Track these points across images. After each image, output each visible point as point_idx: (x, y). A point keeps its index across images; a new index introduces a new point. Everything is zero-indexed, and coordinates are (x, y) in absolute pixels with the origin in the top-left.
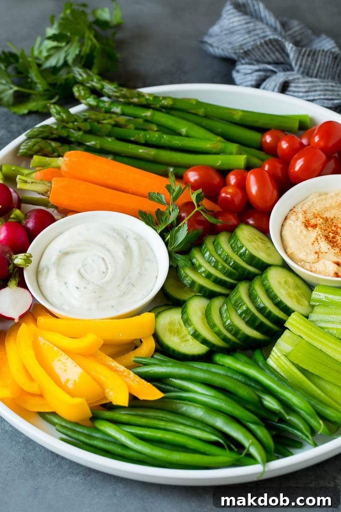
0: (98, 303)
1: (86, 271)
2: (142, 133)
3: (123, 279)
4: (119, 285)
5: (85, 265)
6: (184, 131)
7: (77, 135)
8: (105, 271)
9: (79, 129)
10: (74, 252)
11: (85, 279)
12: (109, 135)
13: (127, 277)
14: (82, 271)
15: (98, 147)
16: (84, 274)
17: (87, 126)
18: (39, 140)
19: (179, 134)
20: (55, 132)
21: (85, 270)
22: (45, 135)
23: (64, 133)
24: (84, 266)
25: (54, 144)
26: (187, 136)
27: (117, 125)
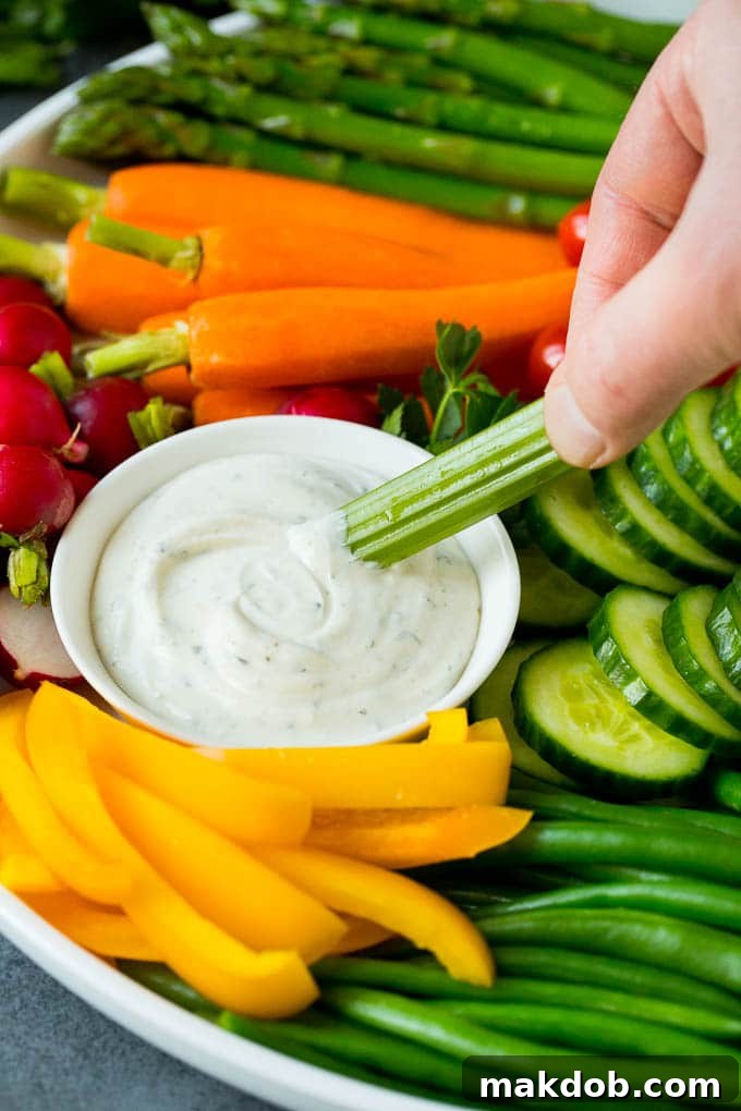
0: (316, 704)
1: (259, 607)
2: (430, 99)
3: (383, 623)
4: (373, 644)
5: (251, 586)
6: (553, 93)
7: (233, 96)
8: (321, 601)
9: (241, 79)
10: (204, 551)
11: (263, 631)
12: (331, 97)
13: (394, 617)
14: (245, 605)
15: (298, 132)
16: (257, 616)
17: (264, 70)
18: (117, 104)
19: (536, 102)
20: (165, 86)
21: (256, 604)
22: (135, 92)
23: (193, 91)
24: (248, 589)
25: (164, 119)
26: (564, 109)
27: (351, 71)
